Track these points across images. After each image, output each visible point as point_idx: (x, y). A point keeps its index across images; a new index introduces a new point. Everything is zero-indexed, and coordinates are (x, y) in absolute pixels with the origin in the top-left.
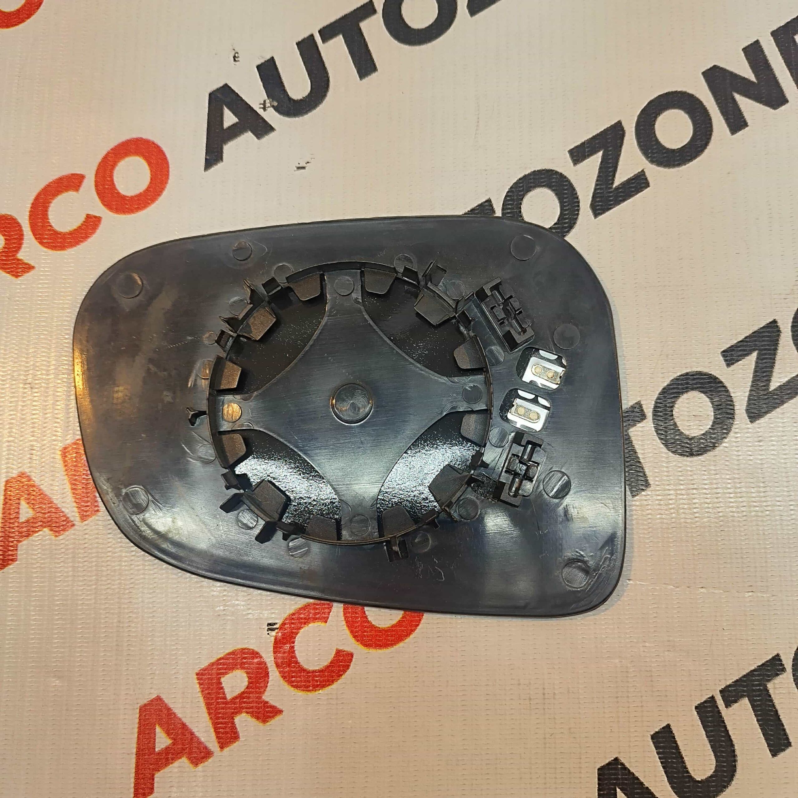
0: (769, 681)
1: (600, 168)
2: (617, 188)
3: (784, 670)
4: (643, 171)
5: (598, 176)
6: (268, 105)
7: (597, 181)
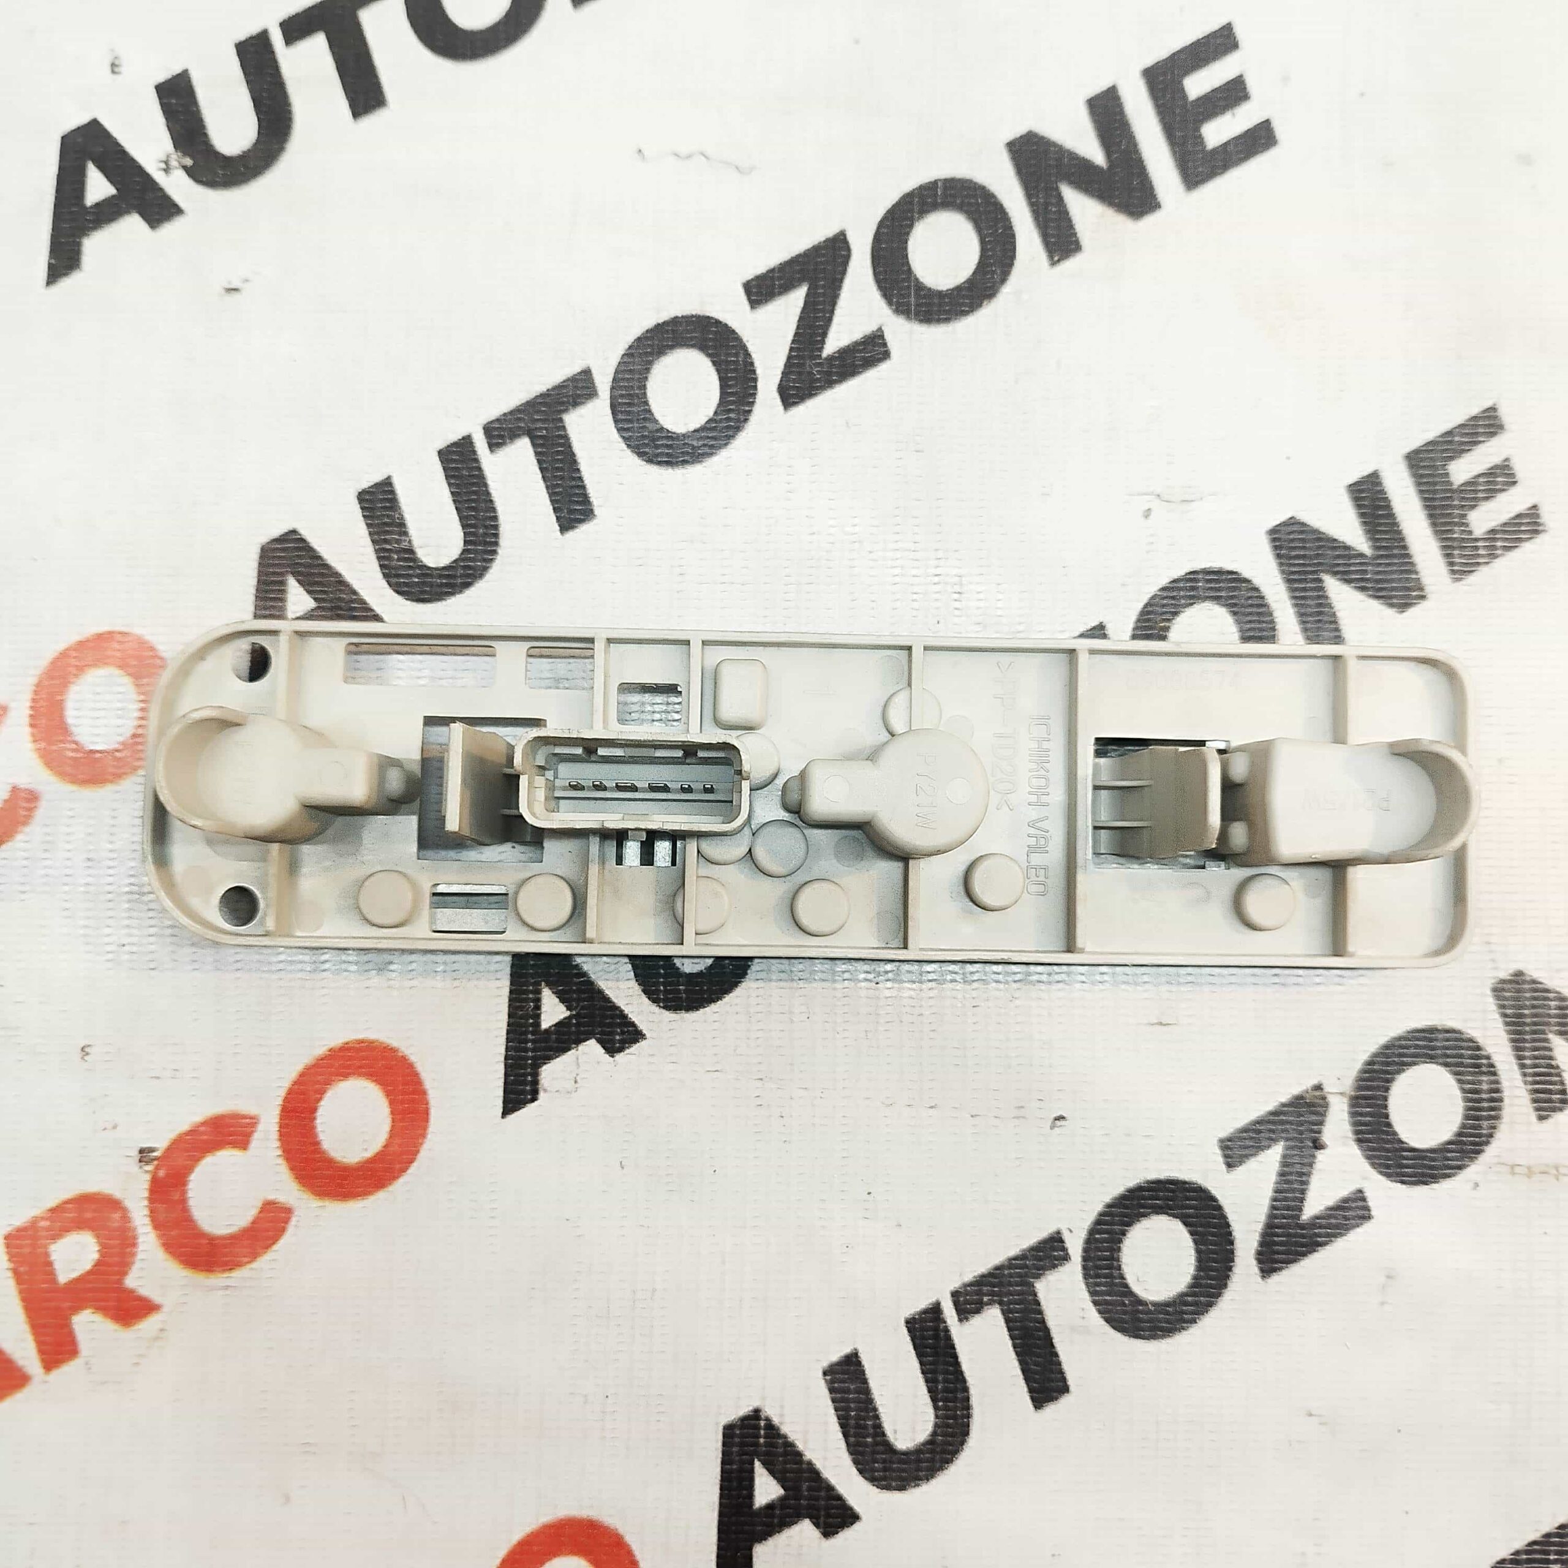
0: (1038, 1277)
1: (801, 319)
2: (831, 358)
3: (1066, 1258)
4: (880, 329)
5: (796, 334)
6: (174, 163)
7: (793, 342)
